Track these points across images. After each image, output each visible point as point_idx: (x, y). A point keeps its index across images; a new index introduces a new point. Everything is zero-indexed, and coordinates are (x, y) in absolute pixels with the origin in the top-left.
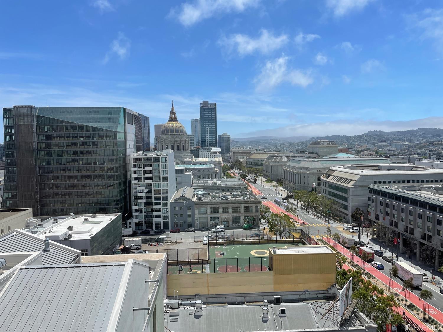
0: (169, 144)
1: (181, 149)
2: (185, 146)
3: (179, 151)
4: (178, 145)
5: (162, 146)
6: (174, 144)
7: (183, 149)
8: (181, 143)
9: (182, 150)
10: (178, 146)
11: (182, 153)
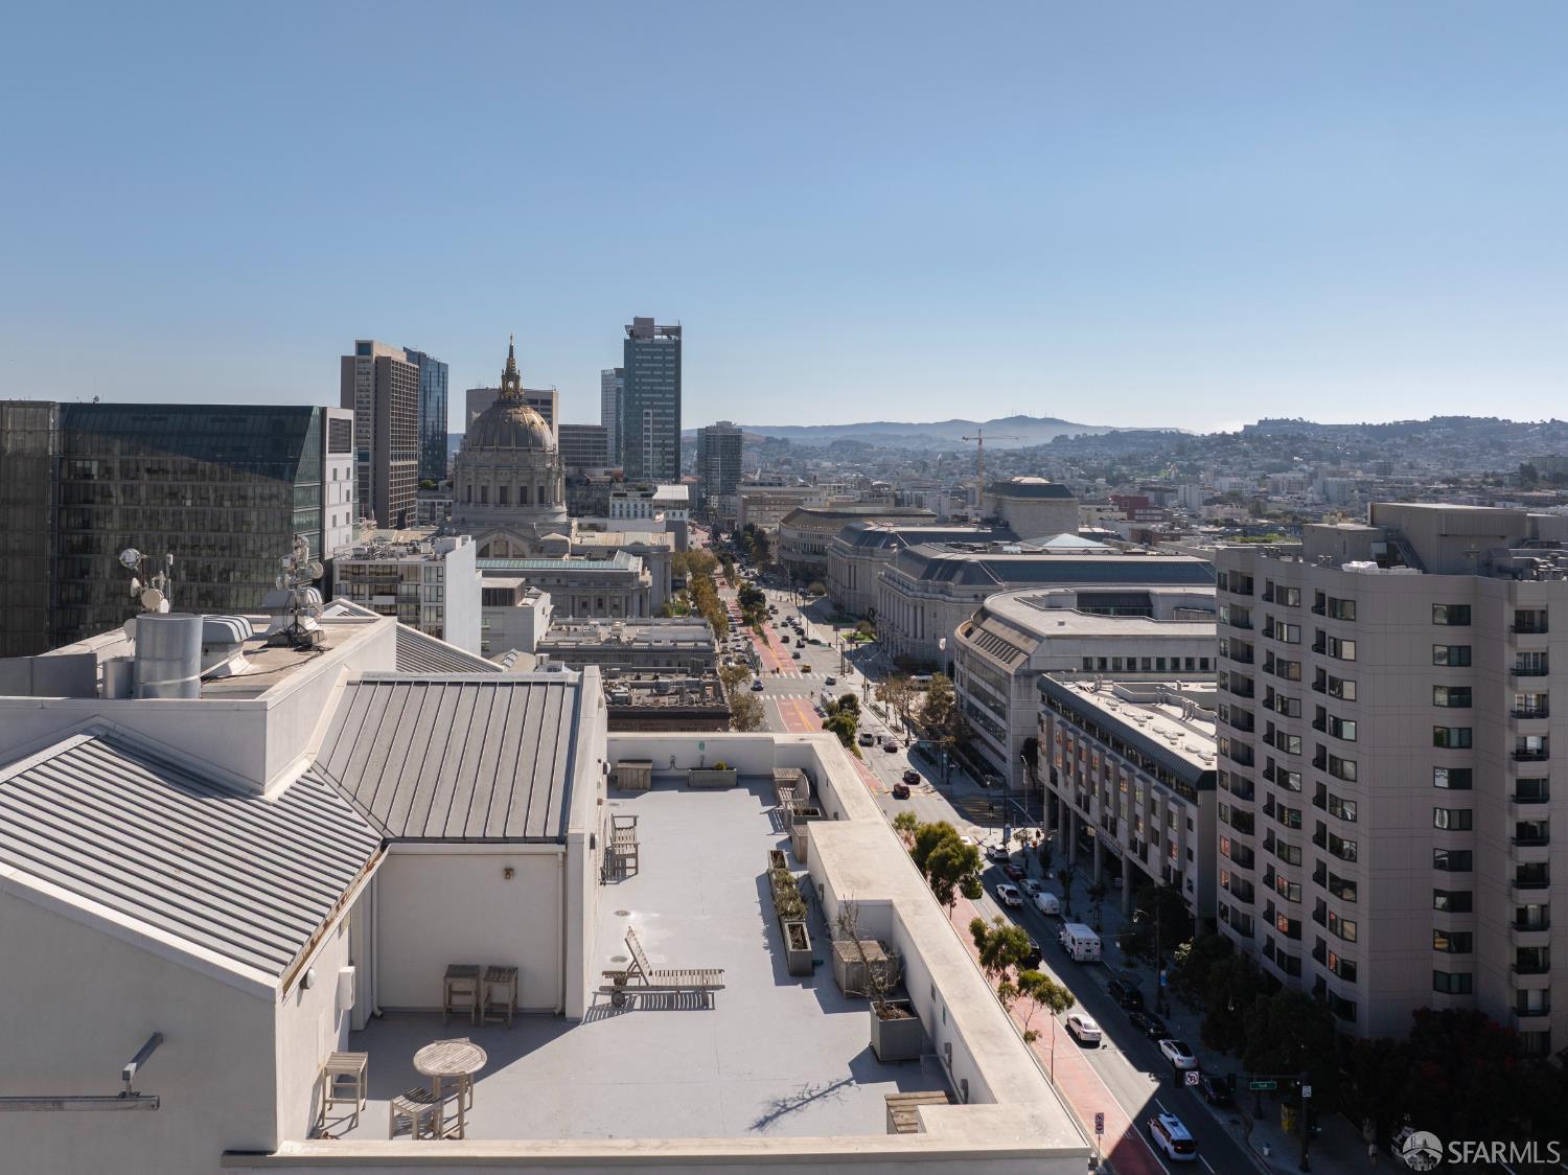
0: (492, 485)
1: (532, 503)
2: (546, 490)
3: (525, 509)
4: (522, 488)
5: (470, 487)
6: (510, 482)
7: (542, 500)
8: (532, 479)
9: (536, 506)
10: (523, 490)
11: (535, 515)
